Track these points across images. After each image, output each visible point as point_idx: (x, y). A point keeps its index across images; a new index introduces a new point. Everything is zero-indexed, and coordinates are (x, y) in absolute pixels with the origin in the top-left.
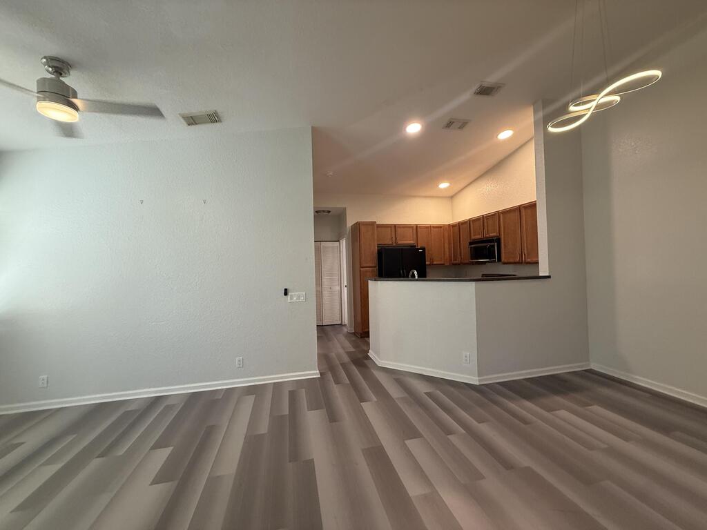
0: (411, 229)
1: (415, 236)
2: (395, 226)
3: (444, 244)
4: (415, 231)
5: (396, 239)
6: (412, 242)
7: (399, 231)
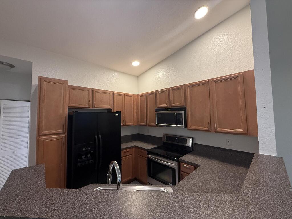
0: (108, 95)
1: (111, 102)
2: (93, 90)
3: (133, 109)
4: (111, 97)
5: (93, 102)
6: (109, 106)
7: (97, 95)
